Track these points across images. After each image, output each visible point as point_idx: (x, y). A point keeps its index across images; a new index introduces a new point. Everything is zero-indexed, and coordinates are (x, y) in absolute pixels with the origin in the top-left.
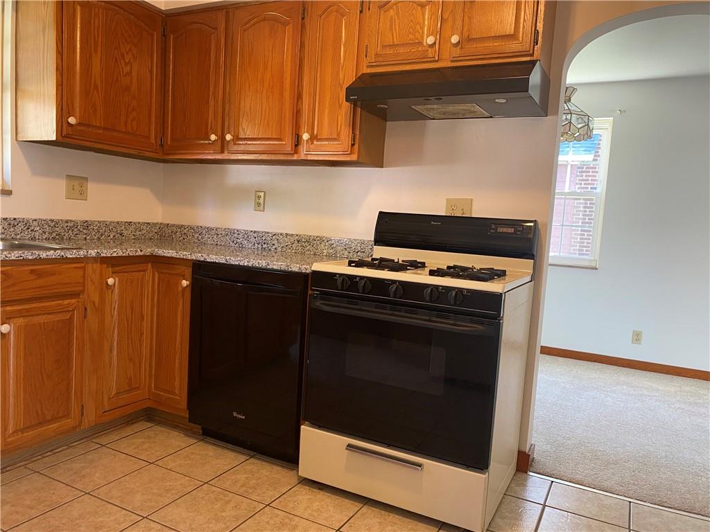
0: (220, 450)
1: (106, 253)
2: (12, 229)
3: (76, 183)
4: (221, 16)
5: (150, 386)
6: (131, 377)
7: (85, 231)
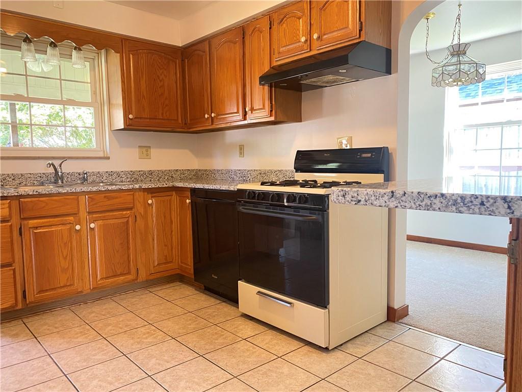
0: (209, 297)
1: (144, 186)
2: (111, 177)
3: (144, 150)
4: (206, 44)
5: (178, 261)
6: (166, 256)
7: (150, 176)
